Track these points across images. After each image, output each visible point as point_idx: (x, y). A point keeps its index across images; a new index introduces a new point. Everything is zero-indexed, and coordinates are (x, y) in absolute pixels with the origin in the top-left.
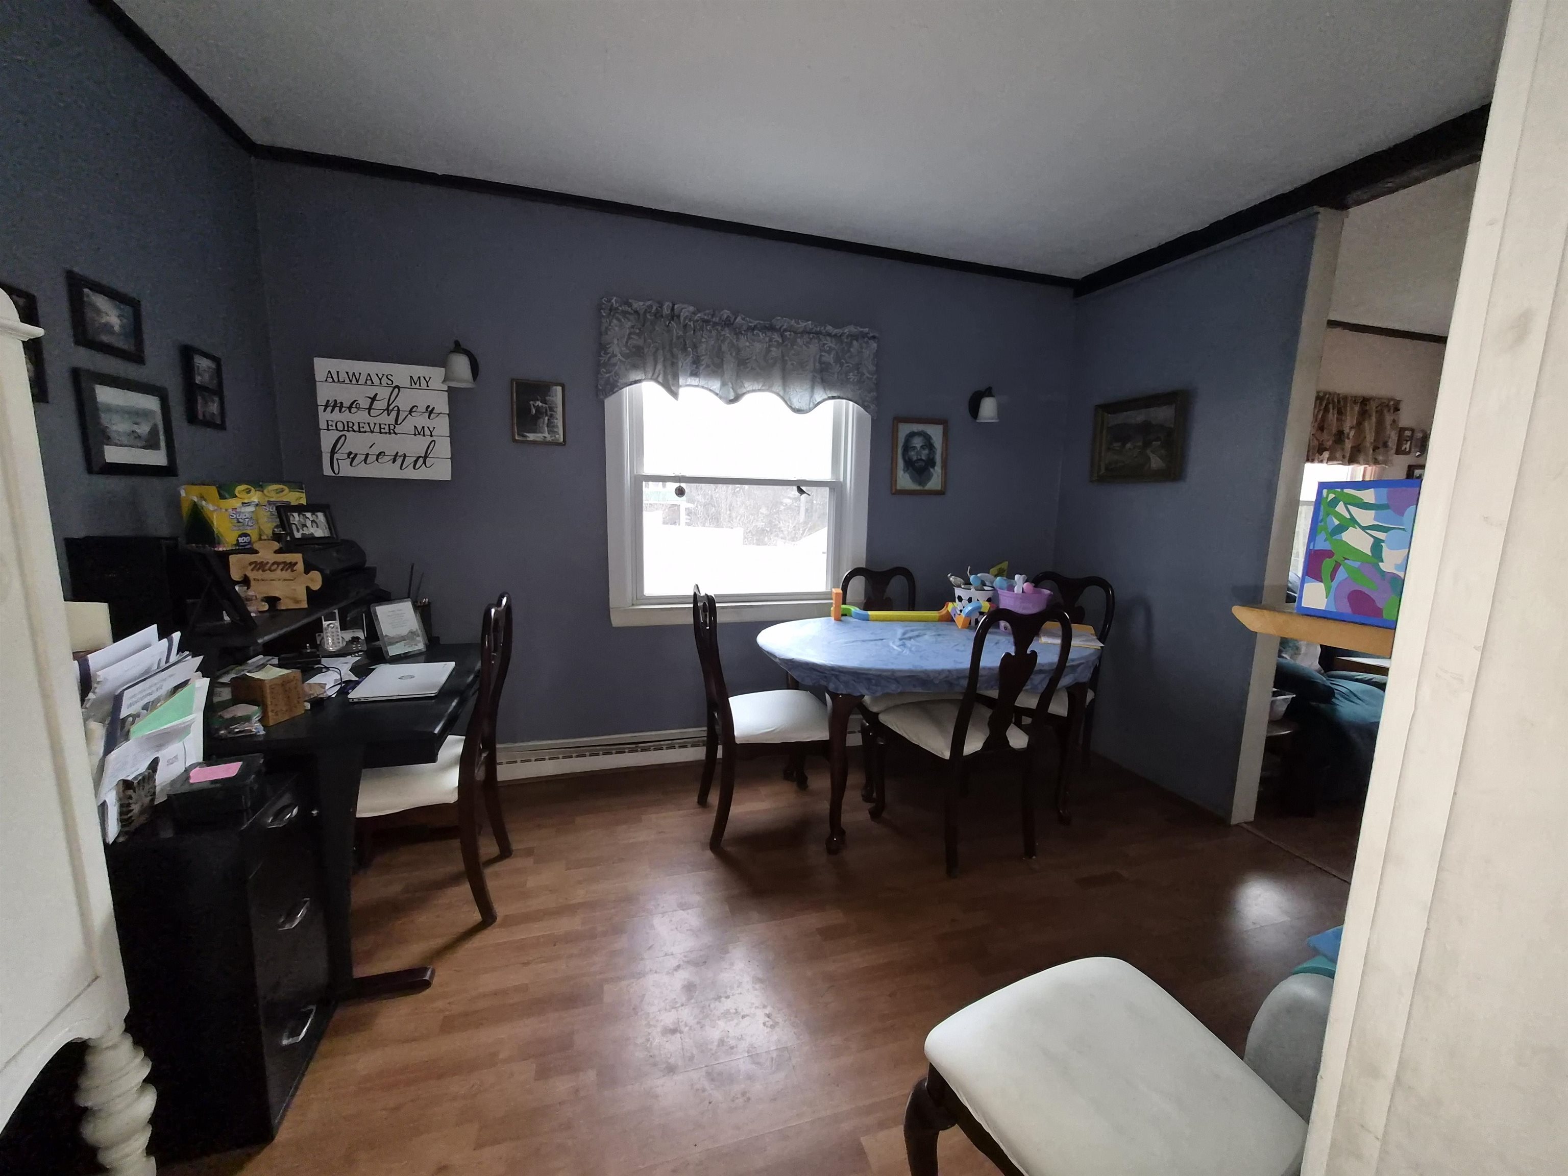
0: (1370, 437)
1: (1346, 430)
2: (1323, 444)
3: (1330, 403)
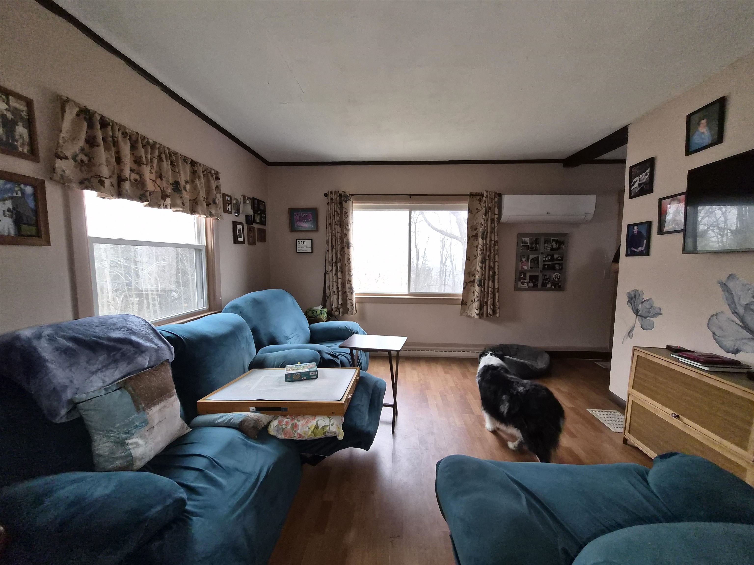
0: (202, 194)
1: (182, 183)
2: (165, 192)
3: (162, 153)
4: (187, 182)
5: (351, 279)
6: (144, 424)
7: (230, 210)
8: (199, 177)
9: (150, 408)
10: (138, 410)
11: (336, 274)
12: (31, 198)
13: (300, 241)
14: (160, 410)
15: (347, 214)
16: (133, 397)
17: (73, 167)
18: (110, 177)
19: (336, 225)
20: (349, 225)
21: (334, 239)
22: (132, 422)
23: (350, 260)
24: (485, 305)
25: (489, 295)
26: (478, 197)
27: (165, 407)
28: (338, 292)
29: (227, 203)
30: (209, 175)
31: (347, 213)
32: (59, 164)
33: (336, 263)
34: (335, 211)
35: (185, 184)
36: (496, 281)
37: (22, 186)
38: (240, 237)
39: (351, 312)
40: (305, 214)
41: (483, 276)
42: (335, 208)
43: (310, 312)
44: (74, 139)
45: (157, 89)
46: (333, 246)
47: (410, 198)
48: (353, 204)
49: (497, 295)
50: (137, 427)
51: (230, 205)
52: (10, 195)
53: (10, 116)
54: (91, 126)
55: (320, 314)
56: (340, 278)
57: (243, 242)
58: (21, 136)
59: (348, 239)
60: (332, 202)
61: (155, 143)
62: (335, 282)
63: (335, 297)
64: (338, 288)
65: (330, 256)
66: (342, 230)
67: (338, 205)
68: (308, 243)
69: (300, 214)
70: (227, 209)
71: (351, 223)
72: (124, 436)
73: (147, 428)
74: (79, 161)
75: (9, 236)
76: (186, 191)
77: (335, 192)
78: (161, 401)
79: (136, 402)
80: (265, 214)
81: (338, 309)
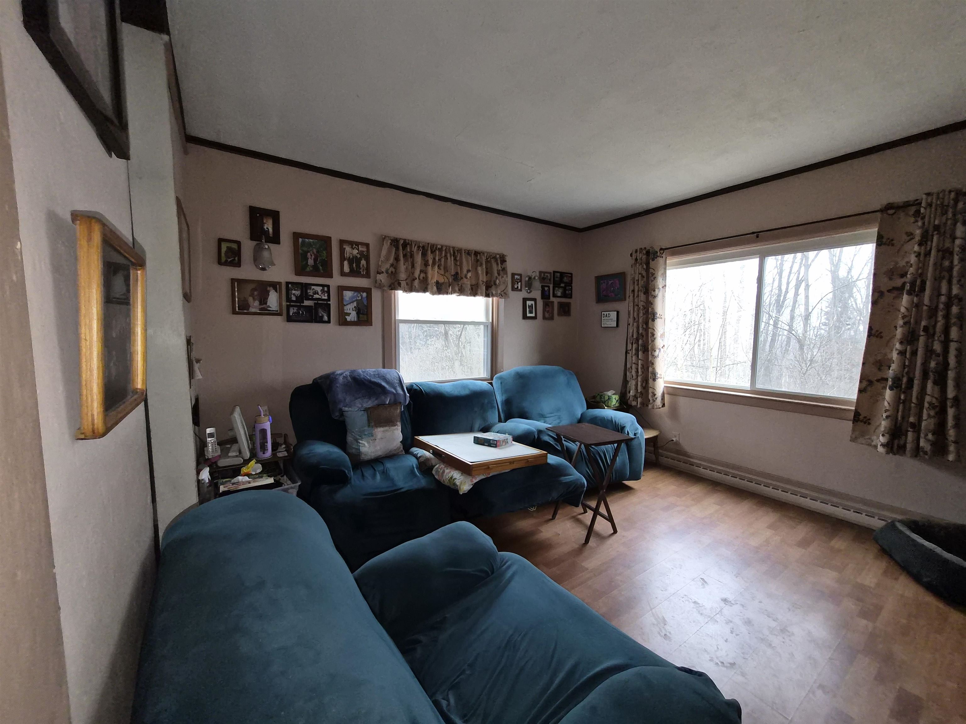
0: (483, 279)
1: (464, 272)
2: (449, 282)
3: (447, 253)
4: (468, 271)
5: (654, 361)
6: (370, 435)
7: (519, 288)
8: (481, 265)
9: (377, 427)
10: (369, 426)
11: (635, 354)
12: (365, 299)
13: (605, 313)
14: (383, 431)
15: (654, 276)
16: (368, 417)
17: (386, 277)
18: (406, 280)
19: (640, 292)
20: (657, 290)
21: (636, 309)
22: (364, 431)
23: (655, 336)
24: (910, 429)
25: (925, 411)
26: (913, 210)
27: (387, 431)
28: (637, 376)
29: (516, 282)
30: (493, 261)
31: (654, 274)
32: (379, 277)
33: (637, 340)
34: (639, 274)
35: (466, 273)
36: (950, 384)
37: (361, 293)
38: (531, 312)
39: (652, 404)
40: (611, 282)
41: (906, 370)
42: (640, 270)
43: (598, 397)
44: (387, 259)
45: (449, 204)
46: (634, 319)
47: (757, 237)
48: (667, 262)
49: (951, 412)
50: (365, 435)
51: (520, 283)
52: (356, 299)
53: (359, 256)
54: (397, 249)
55: (607, 400)
56: (640, 360)
57: (535, 318)
58: (363, 266)
59: (653, 309)
60: (637, 263)
61: (442, 246)
62: (634, 364)
63: (633, 382)
64: (637, 372)
65: (631, 331)
66: (647, 298)
67: (643, 266)
68: (614, 315)
69: (607, 281)
70: (516, 287)
71: (660, 287)
72: (358, 437)
73: (372, 438)
74: (390, 272)
75: (354, 321)
76: (467, 278)
77: (641, 249)
78: (386, 426)
79: (369, 420)
80: (571, 286)
81: (635, 397)
